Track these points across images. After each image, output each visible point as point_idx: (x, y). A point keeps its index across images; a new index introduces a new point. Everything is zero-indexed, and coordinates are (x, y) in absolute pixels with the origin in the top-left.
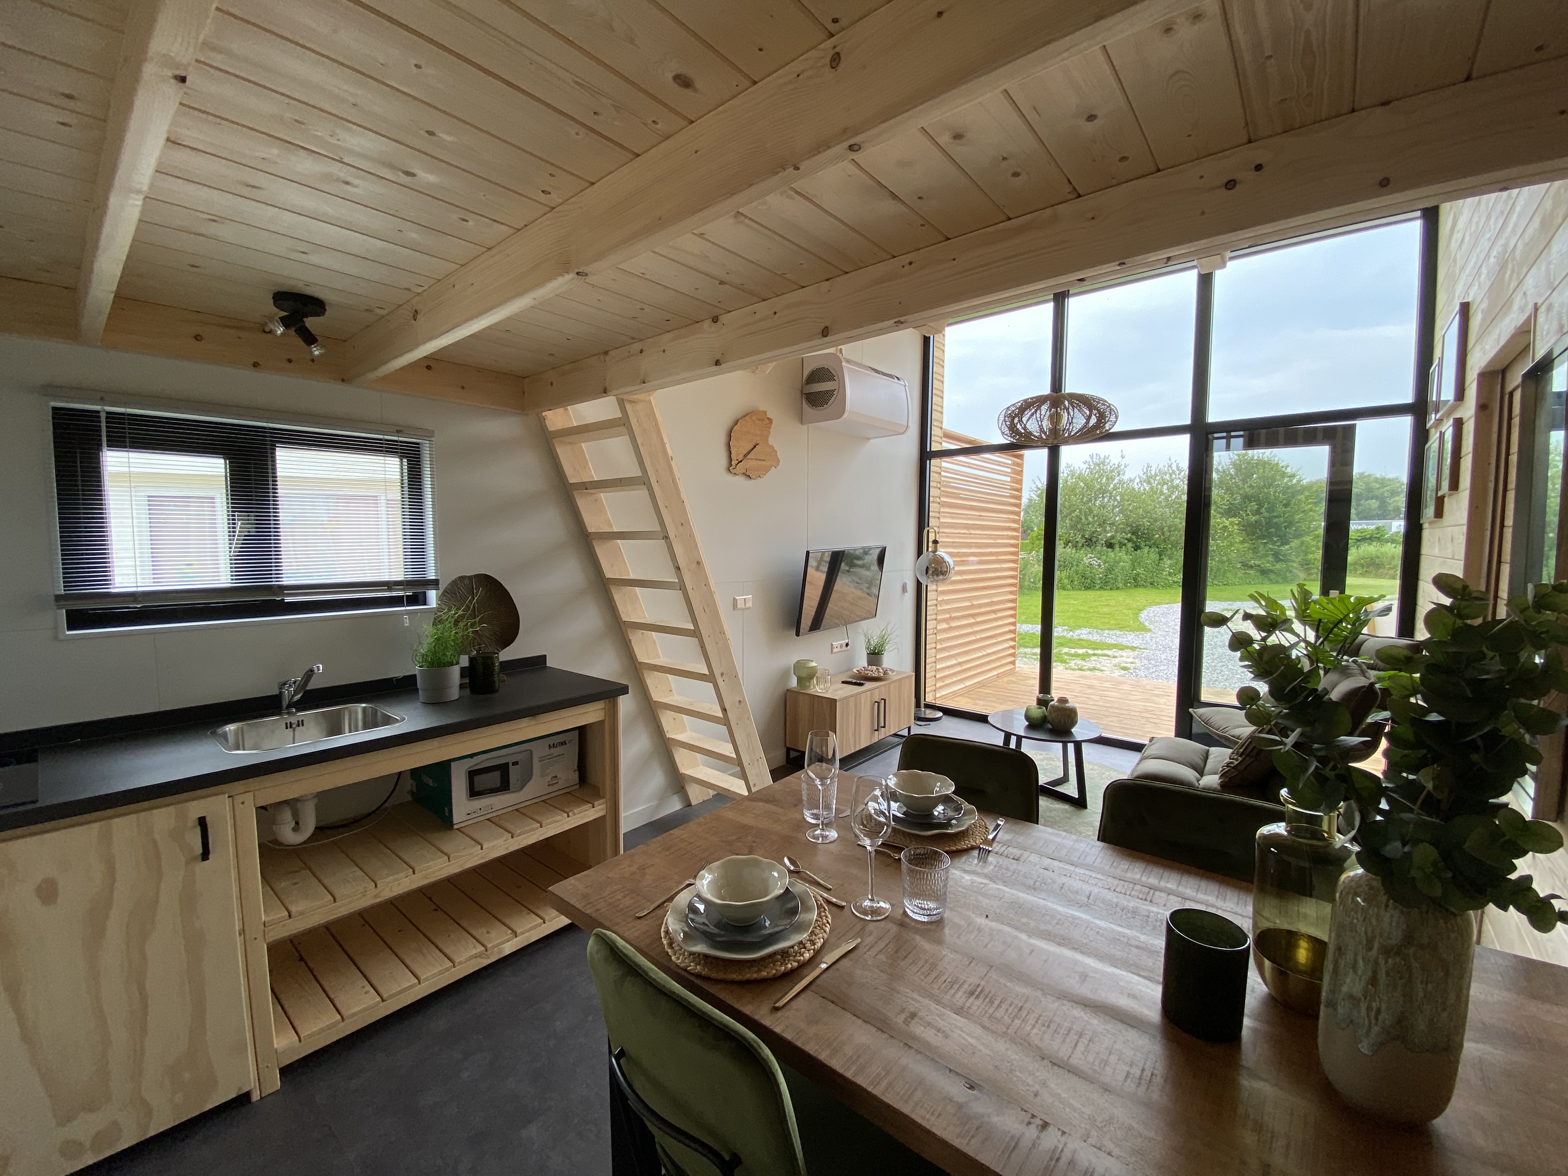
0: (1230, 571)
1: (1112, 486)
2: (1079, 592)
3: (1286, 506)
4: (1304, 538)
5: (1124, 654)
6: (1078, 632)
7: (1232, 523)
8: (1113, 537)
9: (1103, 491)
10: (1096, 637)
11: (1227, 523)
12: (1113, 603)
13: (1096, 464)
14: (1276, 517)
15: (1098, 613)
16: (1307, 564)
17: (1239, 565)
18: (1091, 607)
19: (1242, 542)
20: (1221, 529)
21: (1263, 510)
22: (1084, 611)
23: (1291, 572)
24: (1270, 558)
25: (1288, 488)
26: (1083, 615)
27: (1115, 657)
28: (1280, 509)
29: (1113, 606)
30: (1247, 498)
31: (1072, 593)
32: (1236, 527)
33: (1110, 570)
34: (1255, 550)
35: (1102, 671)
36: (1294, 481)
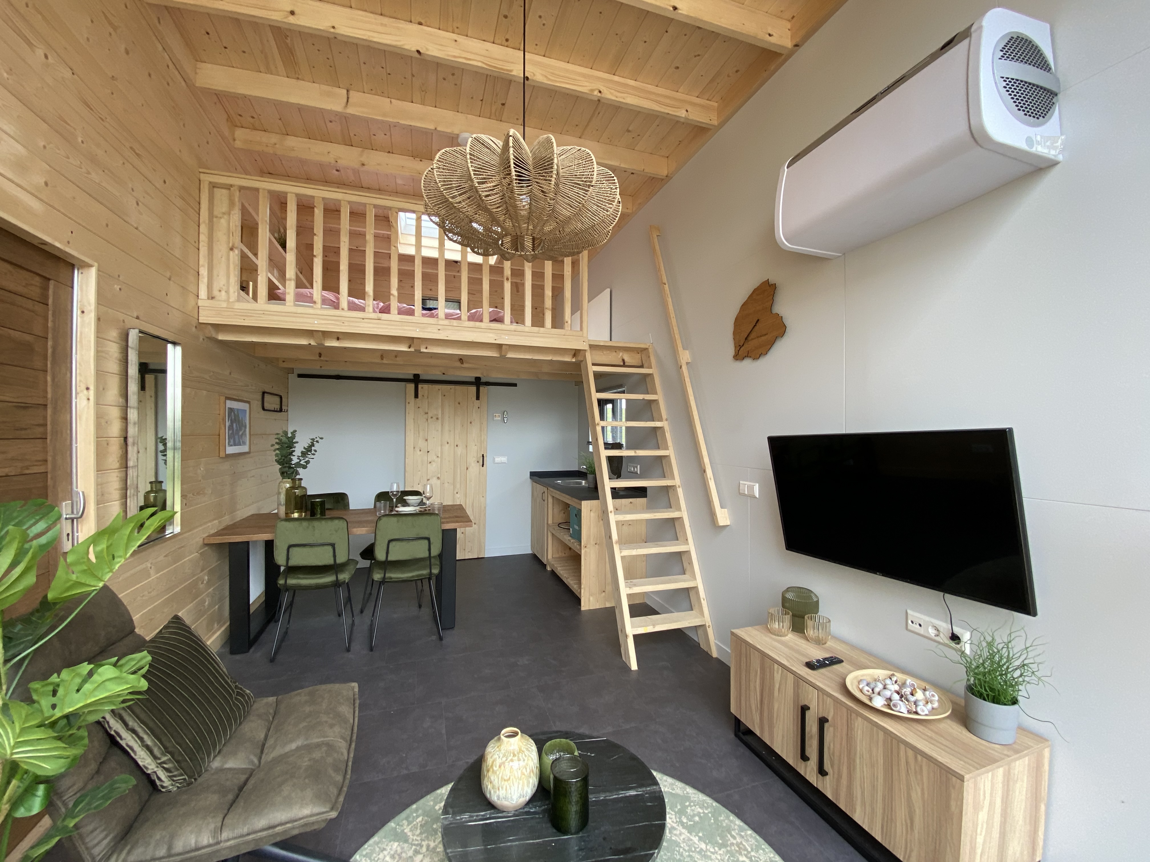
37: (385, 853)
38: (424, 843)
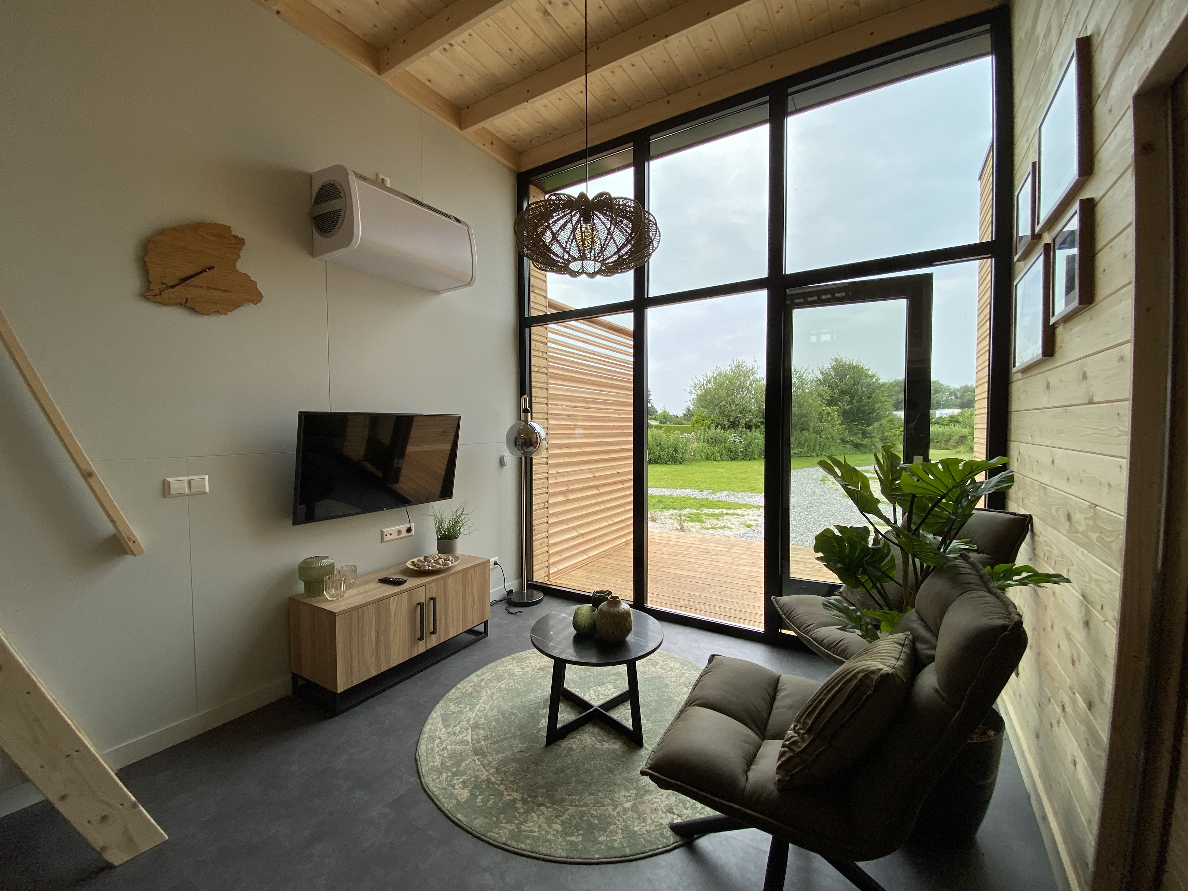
0: (833, 445)
1: (748, 383)
2: (727, 463)
3: (869, 398)
4: (882, 421)
5: (751, 512)
6: (719, 494)
7: (833, 410)
8: (750, 421)
9: (742, 387)
10: (731, 499)
11: (830, 410)
12: (749, 470)
13: (737, 367)
14: (863, 406)
15: (737, 478)
16: (885, 440)
17: (839, 441)
18: (733, 474)
19: (840, 424)
20: (826, 414)
21: (854, 401)
22: (727, 477)
23: (874, 445)
24: (860, 435)
25: (870, 385)
26: (725, 480)
27: (743, 516)
28: (865, 400)
29: (749, 473)
30: (843, 392)
31: (721, 463)
32: (836, 413)
33: (748, 445)
34: (850, 430)
35: (730, 528)
36: (874, 380)
37: (648, 828)
38: (615, 813)
